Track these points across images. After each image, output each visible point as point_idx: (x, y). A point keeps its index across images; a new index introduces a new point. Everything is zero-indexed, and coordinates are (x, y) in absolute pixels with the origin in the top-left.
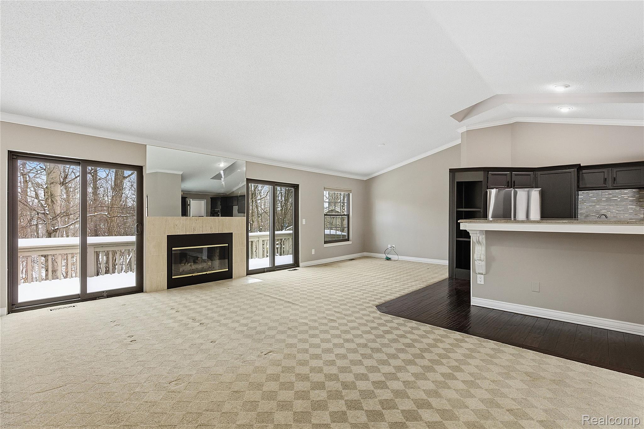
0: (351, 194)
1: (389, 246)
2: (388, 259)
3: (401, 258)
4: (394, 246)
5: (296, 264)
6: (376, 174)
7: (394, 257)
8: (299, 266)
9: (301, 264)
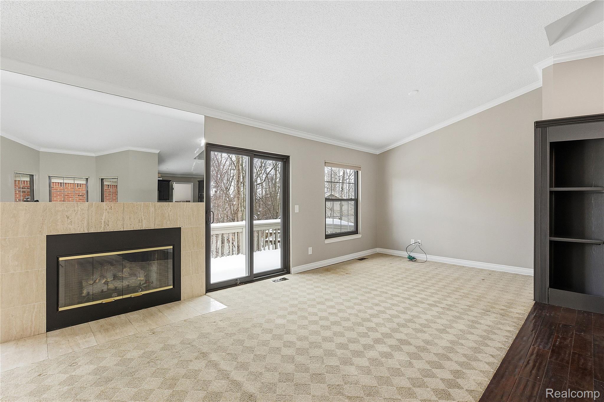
0: (360, 171)
1: (413, 241)
2: (412, 259)
3: (431, 258)
4: (419, 241)
5: (285, 269)
6: (393, 145)
7: (420, 256)
8: (290, 272)
9: (293, 269)
